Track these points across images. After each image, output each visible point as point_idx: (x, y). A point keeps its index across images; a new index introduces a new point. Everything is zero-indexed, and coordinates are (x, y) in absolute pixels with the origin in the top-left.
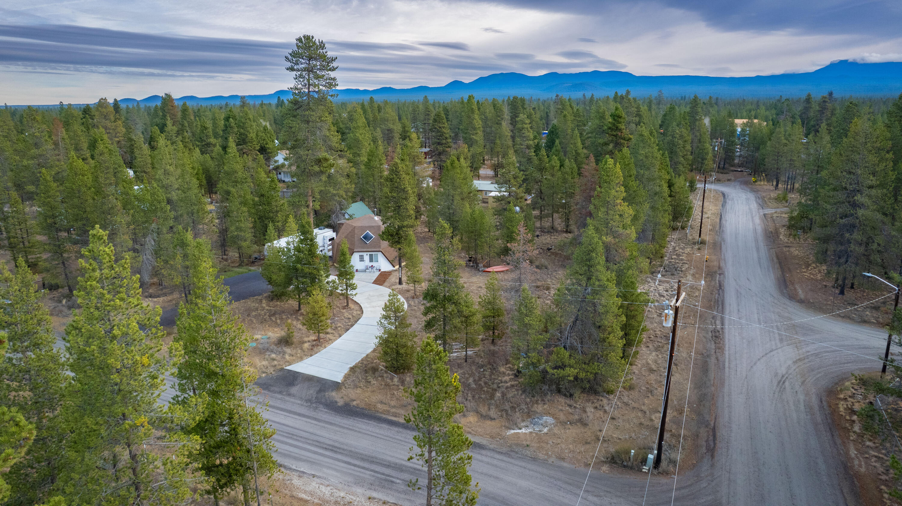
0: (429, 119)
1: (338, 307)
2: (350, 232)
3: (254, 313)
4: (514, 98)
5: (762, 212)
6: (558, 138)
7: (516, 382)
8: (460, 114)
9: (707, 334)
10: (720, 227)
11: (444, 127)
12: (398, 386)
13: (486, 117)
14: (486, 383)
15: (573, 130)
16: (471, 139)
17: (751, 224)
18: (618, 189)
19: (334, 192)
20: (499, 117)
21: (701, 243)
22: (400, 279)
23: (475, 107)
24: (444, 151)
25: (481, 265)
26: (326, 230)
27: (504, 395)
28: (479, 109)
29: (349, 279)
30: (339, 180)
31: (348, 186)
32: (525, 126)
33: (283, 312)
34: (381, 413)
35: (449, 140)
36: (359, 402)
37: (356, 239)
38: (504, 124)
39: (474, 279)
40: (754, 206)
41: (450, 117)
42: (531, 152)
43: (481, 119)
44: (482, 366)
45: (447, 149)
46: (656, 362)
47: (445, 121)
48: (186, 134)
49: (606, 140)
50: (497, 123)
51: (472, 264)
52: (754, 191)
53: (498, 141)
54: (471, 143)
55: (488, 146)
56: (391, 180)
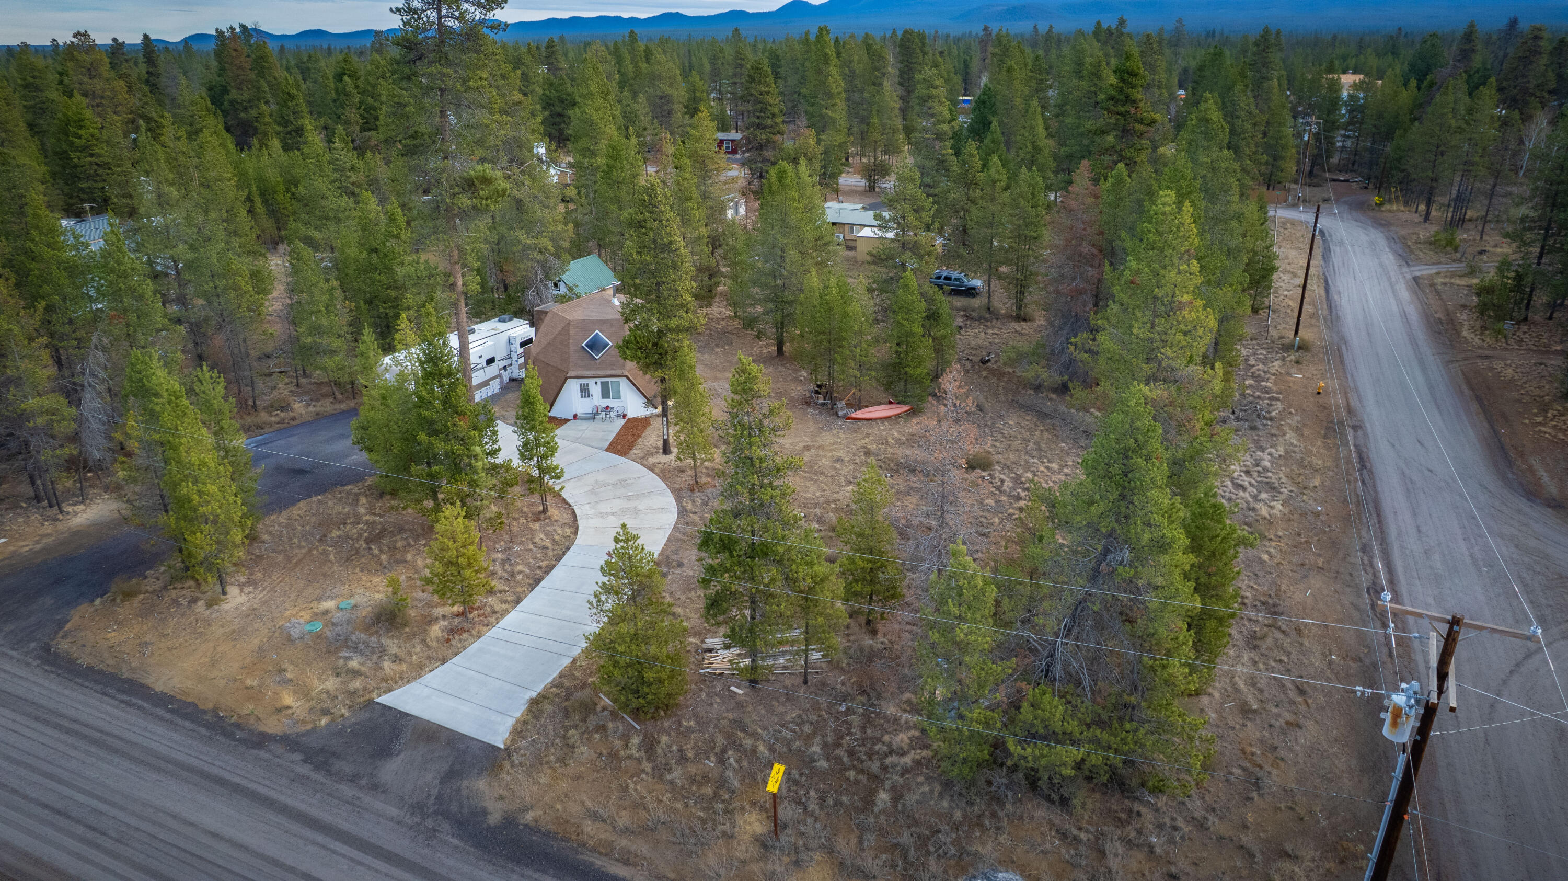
0: (741, 74)
1: (525, 515)
2: (560, 333)
3: (335, 533)
4: (905, 32)
5: (1407, 272)
6: (994, 113)
7: (925, 753)
8: (803, 65)
9: (1359, 596)
10: (1330, 307)
11: (768, 93)
12: (639, 760)
13: (852, 71)
14: (851, 753)
15: (1027, 99)
16: (822, 116)
17: (1393, 301)
18: (1184, 267)
19: (528, 242)
20: (878, 70)
21: (1300, 348)
22: (666, 442)
23: (831, 51)
24: (768, 141)
25: (841, 404)
26: (516, 322)
27: (897, 797)
28: (839, 55)
29: (544, 457)
30: (539, 214)
31: (560, 227)
32: (935, 92)
33: (401, 530)
34: (594, 850)
35: (779, 120)
36: (540, 813)
37: (572, 348)
38: (887, 84)
39: (827, 438)
40: (1389, 258)
41: (782, 71)
42: (944, 147)
43: (843, 75)
44: (844, 698)
45: (775, 138)
46: (1252, 682)
47: (770, 79)
48: (264, 107)
49: (1101, 123)
50: (874, 84)
51: (821, 401)
52: (1381, 225)
53: (875, 120)
54: (820, 125)
55: (855, 129)
56: (640, 225)
